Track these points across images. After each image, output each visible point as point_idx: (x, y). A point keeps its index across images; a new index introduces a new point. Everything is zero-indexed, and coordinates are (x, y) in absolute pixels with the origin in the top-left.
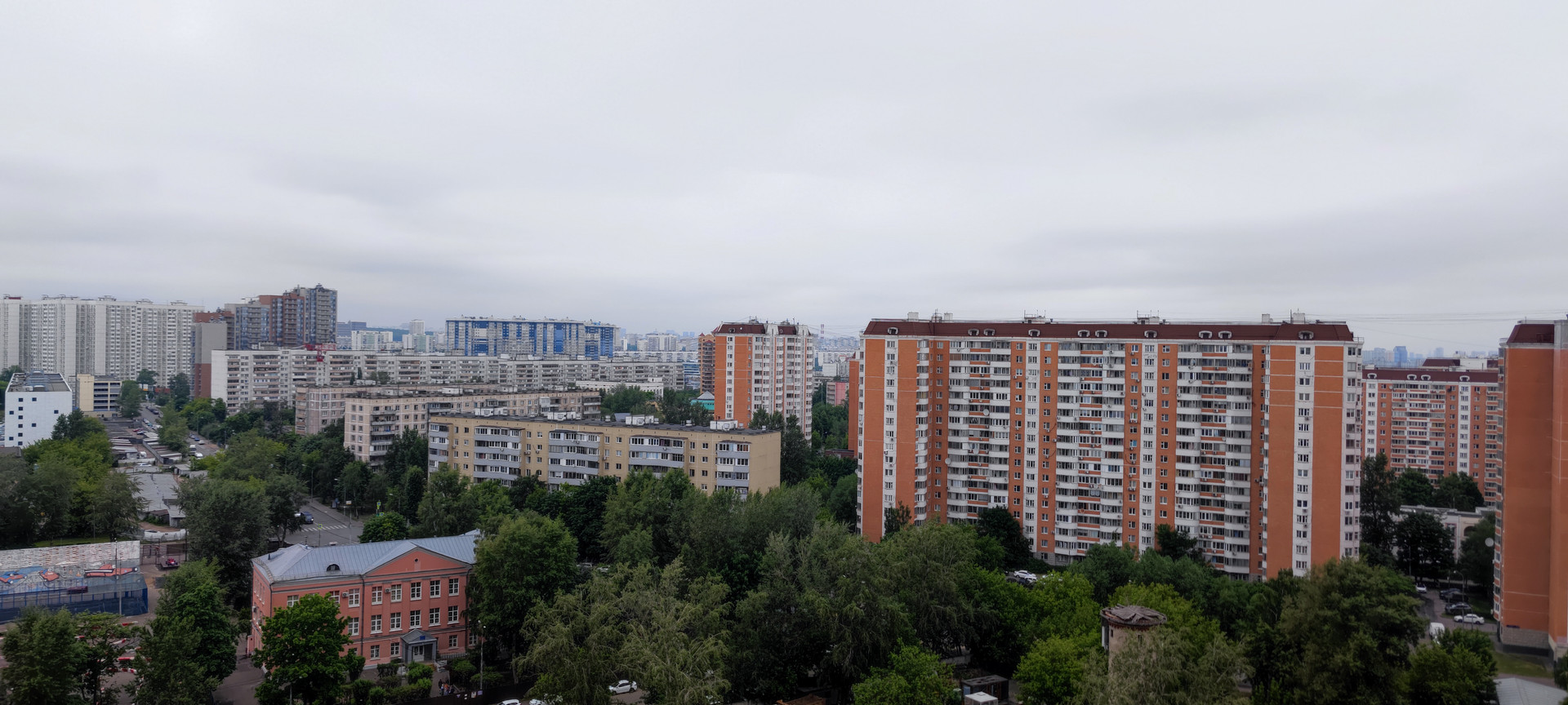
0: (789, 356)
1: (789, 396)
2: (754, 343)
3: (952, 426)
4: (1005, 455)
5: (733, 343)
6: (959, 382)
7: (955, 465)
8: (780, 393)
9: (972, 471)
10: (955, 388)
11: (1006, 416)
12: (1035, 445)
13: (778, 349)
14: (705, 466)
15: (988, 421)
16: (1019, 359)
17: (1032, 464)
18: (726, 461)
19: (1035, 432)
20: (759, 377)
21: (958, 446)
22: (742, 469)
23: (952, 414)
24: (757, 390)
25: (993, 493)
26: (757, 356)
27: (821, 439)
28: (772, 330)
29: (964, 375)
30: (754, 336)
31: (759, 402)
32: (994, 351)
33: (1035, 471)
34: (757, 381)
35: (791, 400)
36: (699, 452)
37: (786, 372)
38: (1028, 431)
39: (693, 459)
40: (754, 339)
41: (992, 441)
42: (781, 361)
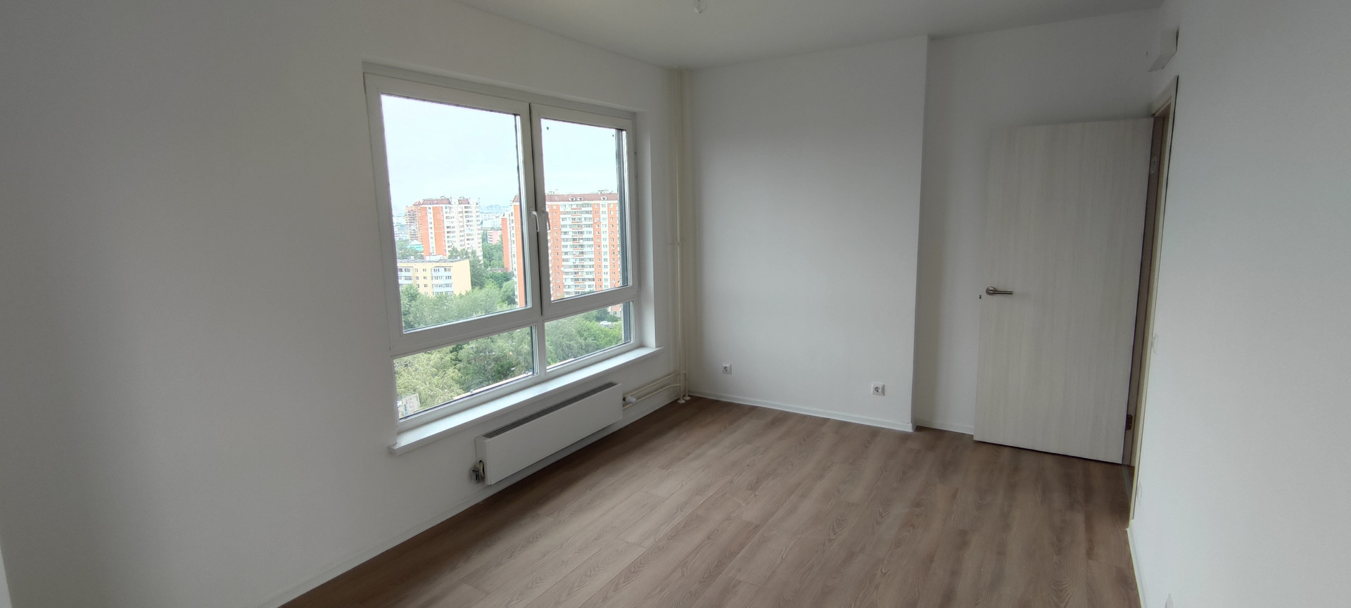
0: (466, 217)
1: (468, 240)
2: (444, 210)
3: (564, 250)
4: (593, 263)
5: (431, 210)
6: (565, 226)
7: (566, 270)
8: (463, 238)
9: (576, 273)
10: (564, 230)
11: (592, 243)
12: (607, 257)
13: (460, 213)
14: (425, 282)
15: (582, 246)
16: (596, 212)
17: (606, 267)
18: (437, 278)
19: (607, 250)
20: (449, 230)
21: (567, 260)
22: (448, 281)
23: (563, 243)
24: (448, 237)
25: (587, 283)
26: (447, 217)
27: (488, 262)
28: (454, 201)
29: (569, 222)
30: (444, 206)
31: (450, 244)
32: (583, 209)
33: (608, 270)
34: (448, 232)
35: (468, 242)
36: (421, 274)
37: (465, 226)
38: (603, 250)
39: (418, 278)
40: (444, 208)
41: (585, 256)
42: (461, 220)
